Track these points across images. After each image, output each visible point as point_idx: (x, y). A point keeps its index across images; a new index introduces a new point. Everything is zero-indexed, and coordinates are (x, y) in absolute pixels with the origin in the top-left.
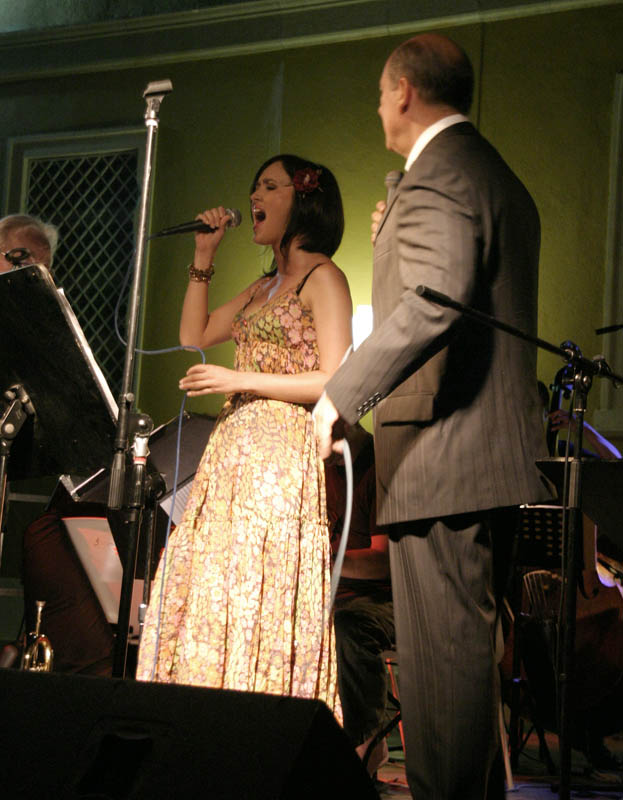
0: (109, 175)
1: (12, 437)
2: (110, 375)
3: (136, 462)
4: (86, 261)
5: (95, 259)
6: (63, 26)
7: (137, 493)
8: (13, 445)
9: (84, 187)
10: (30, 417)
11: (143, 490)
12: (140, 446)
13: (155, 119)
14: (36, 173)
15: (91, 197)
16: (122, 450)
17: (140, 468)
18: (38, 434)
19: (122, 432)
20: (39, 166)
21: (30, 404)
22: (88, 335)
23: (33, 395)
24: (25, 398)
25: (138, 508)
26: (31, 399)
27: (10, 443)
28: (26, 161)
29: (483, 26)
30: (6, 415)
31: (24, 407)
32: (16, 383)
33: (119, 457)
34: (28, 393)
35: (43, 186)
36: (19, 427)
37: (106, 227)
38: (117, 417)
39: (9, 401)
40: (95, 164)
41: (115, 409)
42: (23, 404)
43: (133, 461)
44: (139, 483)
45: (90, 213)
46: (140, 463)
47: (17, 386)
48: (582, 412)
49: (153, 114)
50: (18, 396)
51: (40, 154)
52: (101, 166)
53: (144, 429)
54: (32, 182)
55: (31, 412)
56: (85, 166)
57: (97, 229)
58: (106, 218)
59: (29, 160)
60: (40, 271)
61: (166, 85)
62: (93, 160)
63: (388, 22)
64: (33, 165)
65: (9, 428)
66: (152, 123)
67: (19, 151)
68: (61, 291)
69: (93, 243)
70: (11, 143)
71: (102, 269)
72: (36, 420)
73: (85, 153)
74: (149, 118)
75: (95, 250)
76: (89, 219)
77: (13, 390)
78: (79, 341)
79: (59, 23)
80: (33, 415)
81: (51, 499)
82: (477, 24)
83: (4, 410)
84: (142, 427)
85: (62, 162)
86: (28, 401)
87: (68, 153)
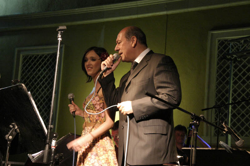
0: (48, 60)
1: (11, 140)
2: (45, 121)
3: (52, 148)
4: (40, 87)
5: (43, 87)
6: (34, 13)
7: (52, 158)
8: (11, 143)
9: (40, 64)
10: (18, 134)
11: (54, 157)
12: (54, 143)
13: (61, 38)
14: (24, 59)
15: (42, 67)
16: (48, 144)
17: (53, 150)
18: (20, 139)
19: (48, 138)
20: (25, 57)
21: (18, 129)
22: (38, 107)
23: (19, 126)
24: (16, 127)
25: (52, 163)
26: (18, 128)
27: (10, 142)
28: (21, 56)
29: (167, 15)
30: (9, 133)
31: (16, 130)
32: (13, 123)
33: (47, 146)
34: (17, 126)
35: (27, 63)
36: (14, 137)
37: (47, 77)
38: (47, 134)
39: (11, 129)
40: (44, 57)
41: (46, 131)
42: (15, 129)
43: (51, 147)
44: (53, 155)
45: (42, 72)
46: (53, 148)
47: (13, 124)
48: (196, 133)
49: (60, 36)
50: (14, 127)
51: (26, 53)
52: (46, 57)
53: (55, 137)
54: (23, 62)
55: (18, 132)
56: (41, 57)
57: (44, 77)
58: (47, 74)
59: (22, 55)
60: (22, 86)
61: (65, 27)
62: (43, 55)
63: (137, 14)
64: (23, 57)
65: (11, 137)
66: (60, 39)
67: (19, 52)
68: (29, 93)
69: (43, 82)
70: (16, 50)
71: (45, 90)
72: (19, 135)
73: (40, 53)
74: (59, 38)
75: (43, 84)
76: (42, 74)
77: (12, 125)
78: (35, 109)
79: (32, 12)
80: (19, 133)
81: (25, 163)
82: (166, 15)
83: (9, 131)
84: (55, 136)
85: (33, 56)
86: (17, 129)
87: (35, 53)
